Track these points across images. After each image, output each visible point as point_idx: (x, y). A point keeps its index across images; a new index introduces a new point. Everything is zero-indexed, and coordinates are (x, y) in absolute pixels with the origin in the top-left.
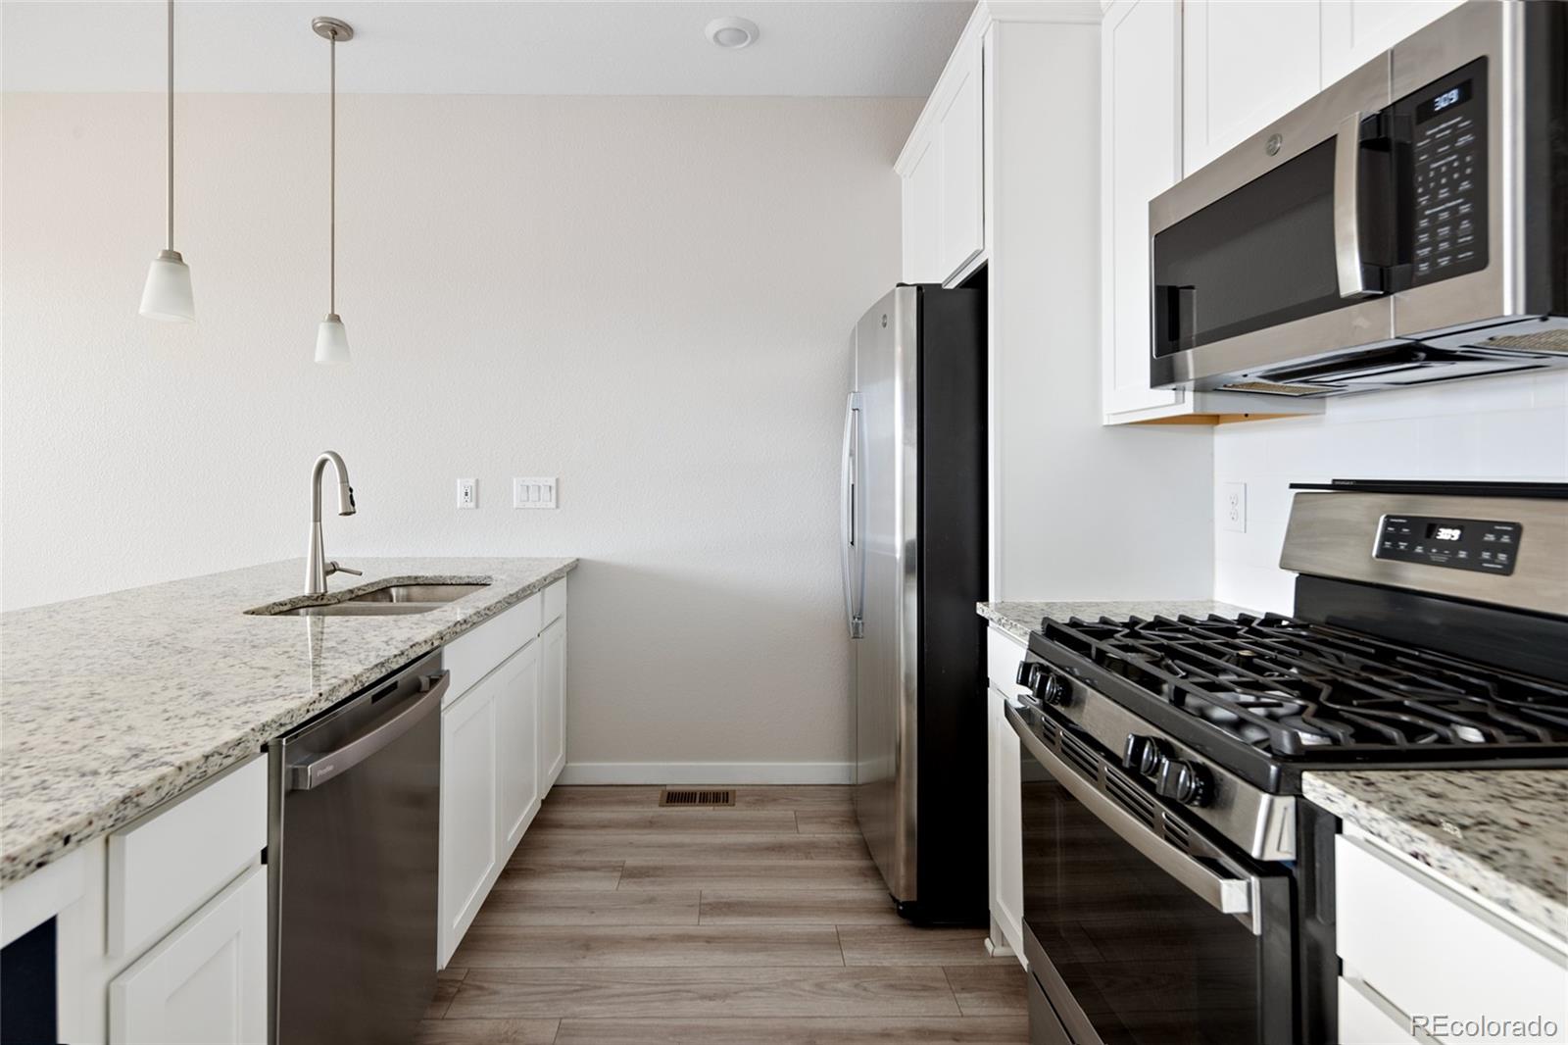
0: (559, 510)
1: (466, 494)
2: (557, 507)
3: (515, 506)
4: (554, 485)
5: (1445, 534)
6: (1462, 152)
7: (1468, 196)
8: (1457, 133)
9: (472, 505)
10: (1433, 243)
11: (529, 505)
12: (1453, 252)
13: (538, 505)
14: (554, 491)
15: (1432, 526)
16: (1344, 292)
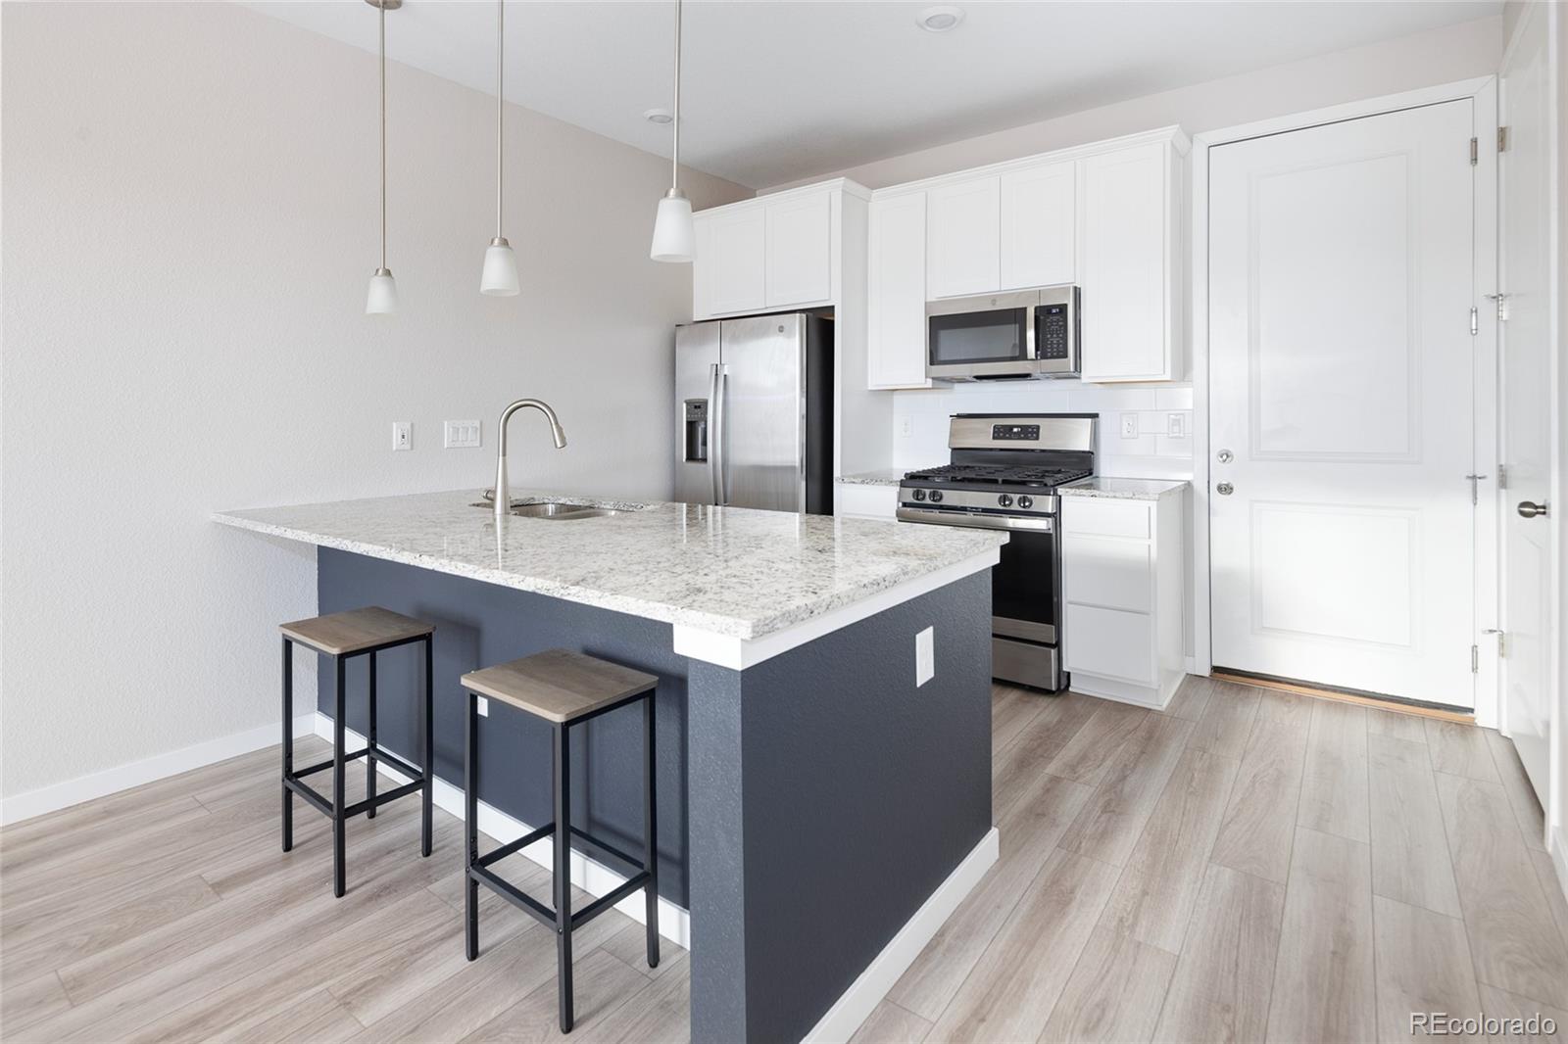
0: (481, 449)
1: (403, 437)
2: (481, 445)
3: (446, 446)
4: (478, 426)
5: (1015, 430)
6: (1061, 326)
7: (1062, 338)
8: (1058, 320)
9: (408, 447)
10: (1052, 348)
11: (458, 444)
12: (1059, 352)
13: (466, 444)
14: (479, 432)
15: (1011, 427)
16: (1029, 357)
